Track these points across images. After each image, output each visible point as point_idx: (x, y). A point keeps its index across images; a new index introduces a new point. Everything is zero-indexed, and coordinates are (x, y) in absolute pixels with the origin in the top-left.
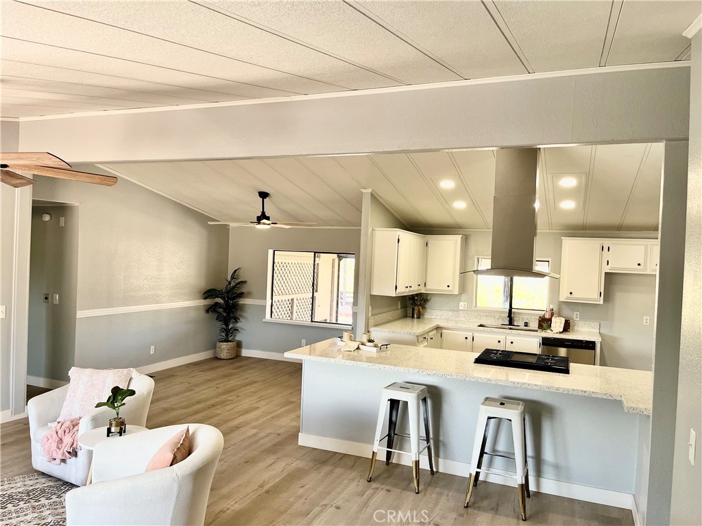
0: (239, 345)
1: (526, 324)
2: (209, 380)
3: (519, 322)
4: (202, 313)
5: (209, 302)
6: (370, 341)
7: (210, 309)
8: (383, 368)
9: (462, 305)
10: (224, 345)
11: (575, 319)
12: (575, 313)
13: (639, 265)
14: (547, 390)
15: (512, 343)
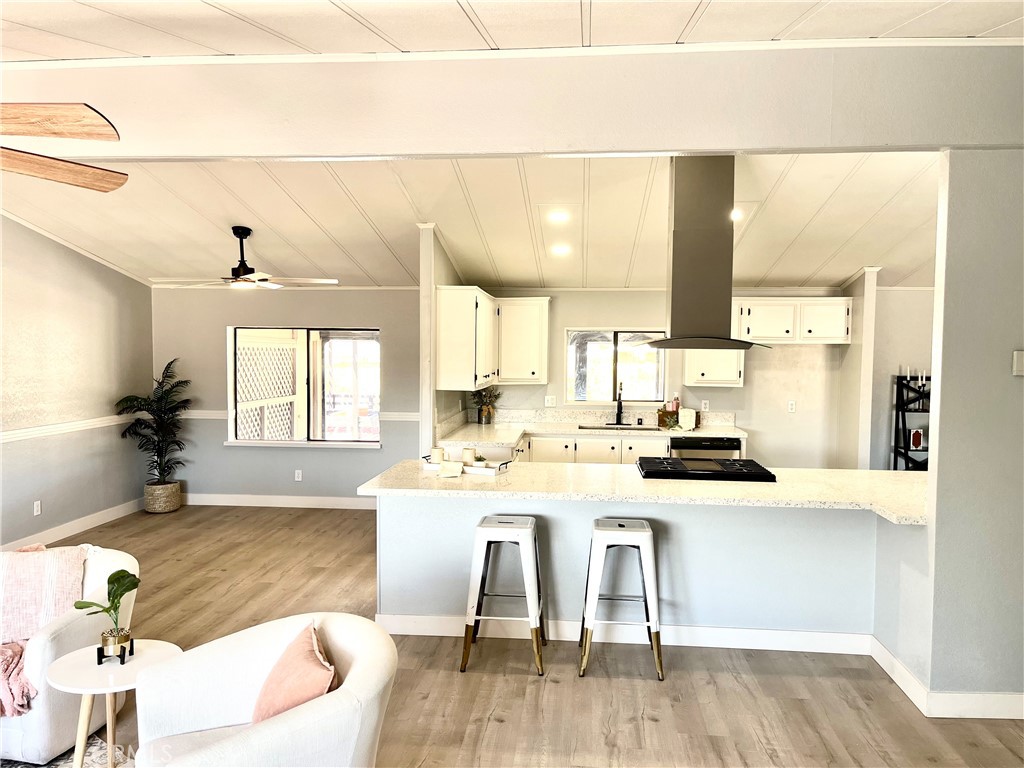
0: (183, 488)
1: (640, 422)
2: (155, 550)
3: (629, 418)
4: (116, 439)
5: (125, 419)
6: (480, 459)
7: (129, 431)
8: (529, 498)
9: (549, 400)
10: (159, 490)
11: (703, 410)
12: (704, 402)
13: (788, 332)
14: (774, 505)
15: (630, 448)
